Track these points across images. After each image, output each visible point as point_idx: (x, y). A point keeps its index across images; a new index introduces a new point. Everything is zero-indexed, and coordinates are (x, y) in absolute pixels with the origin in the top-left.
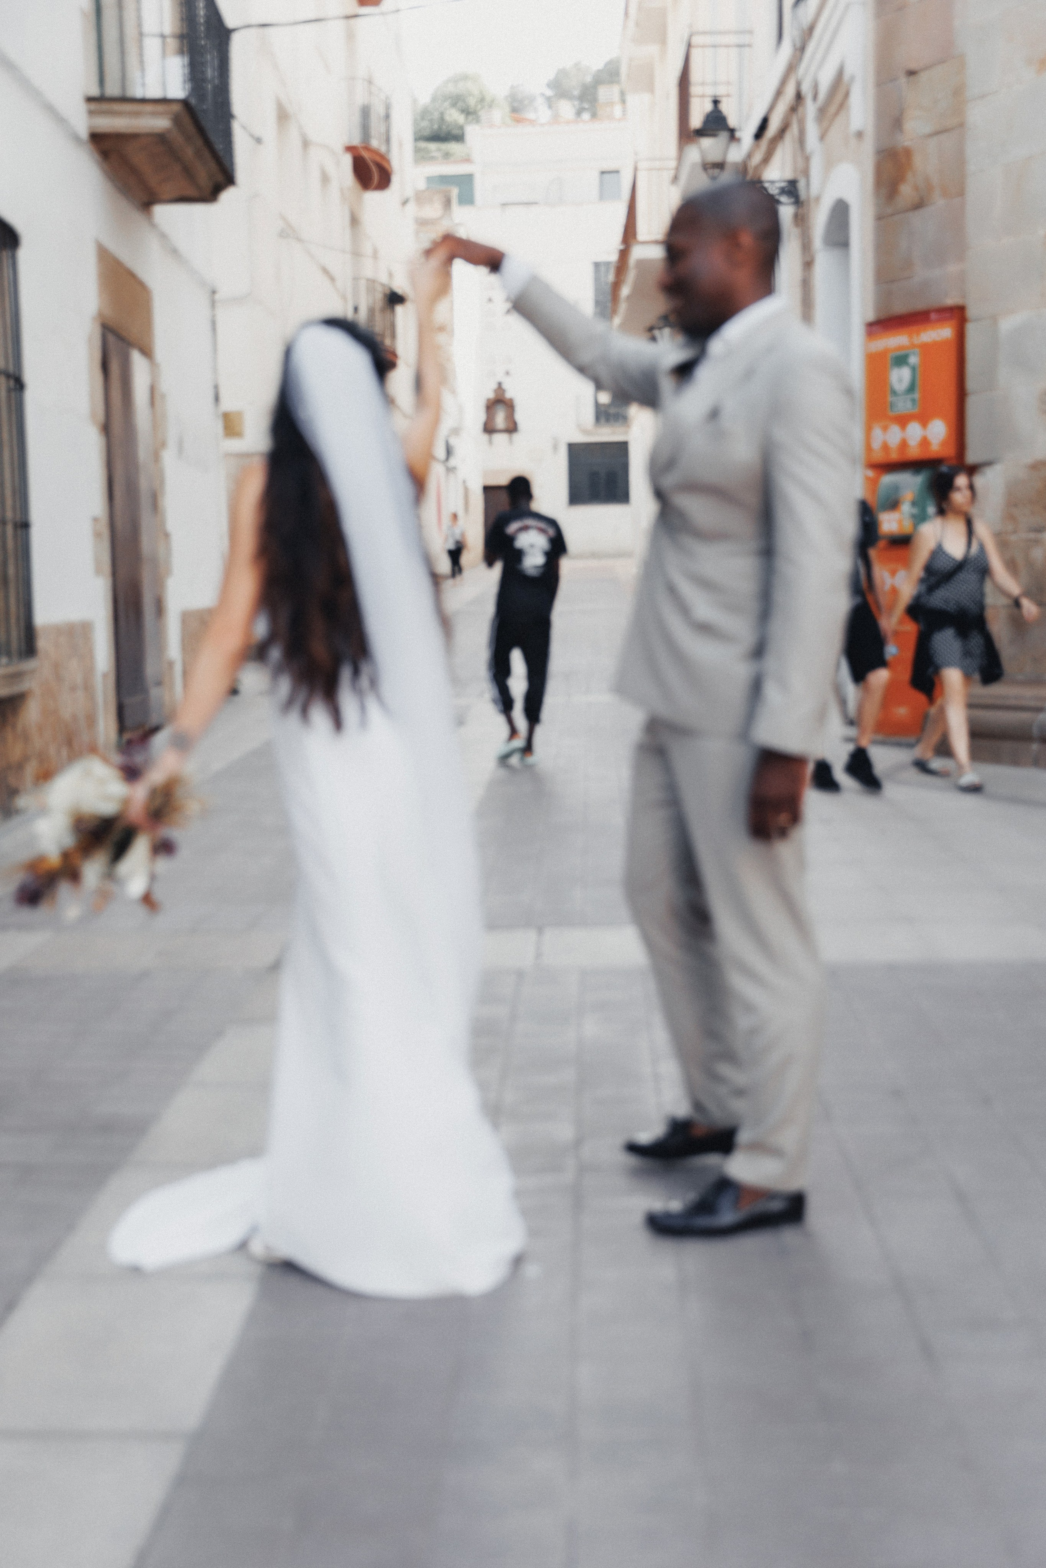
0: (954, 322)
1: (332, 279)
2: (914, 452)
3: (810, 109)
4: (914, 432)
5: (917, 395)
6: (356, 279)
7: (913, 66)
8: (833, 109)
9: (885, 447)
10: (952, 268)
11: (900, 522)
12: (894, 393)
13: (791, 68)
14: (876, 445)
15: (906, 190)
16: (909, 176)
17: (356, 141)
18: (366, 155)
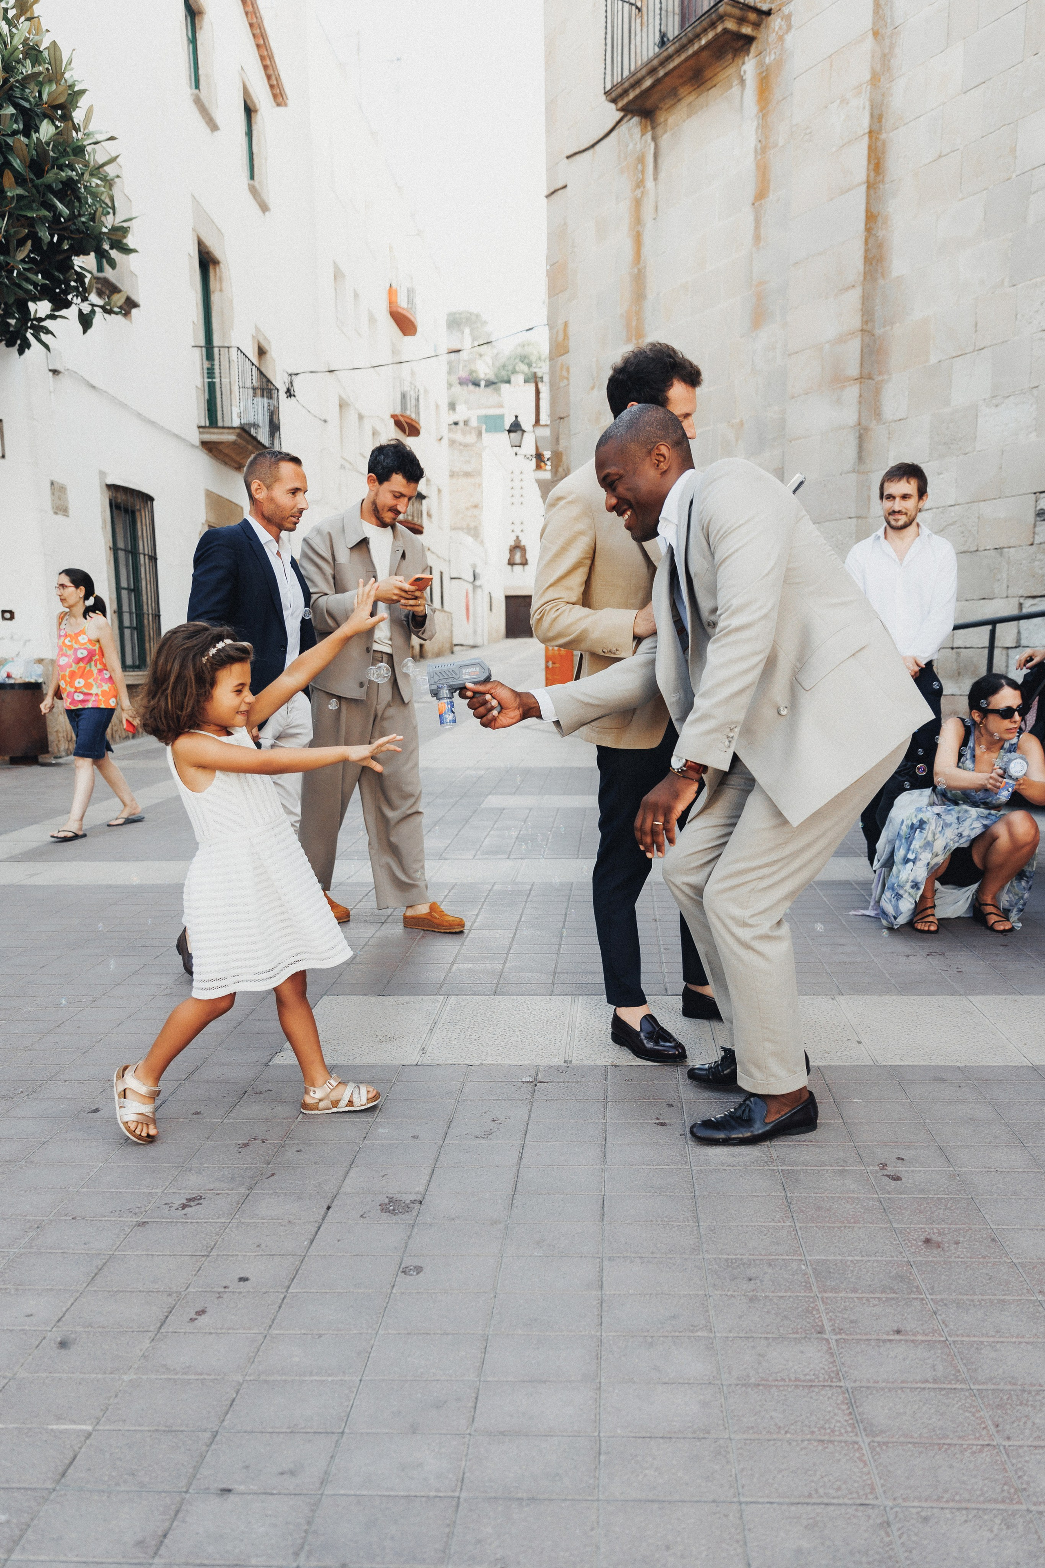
7: (562, 416)
15: (560, 469)
17: (398, 412)
18: (402, 419)
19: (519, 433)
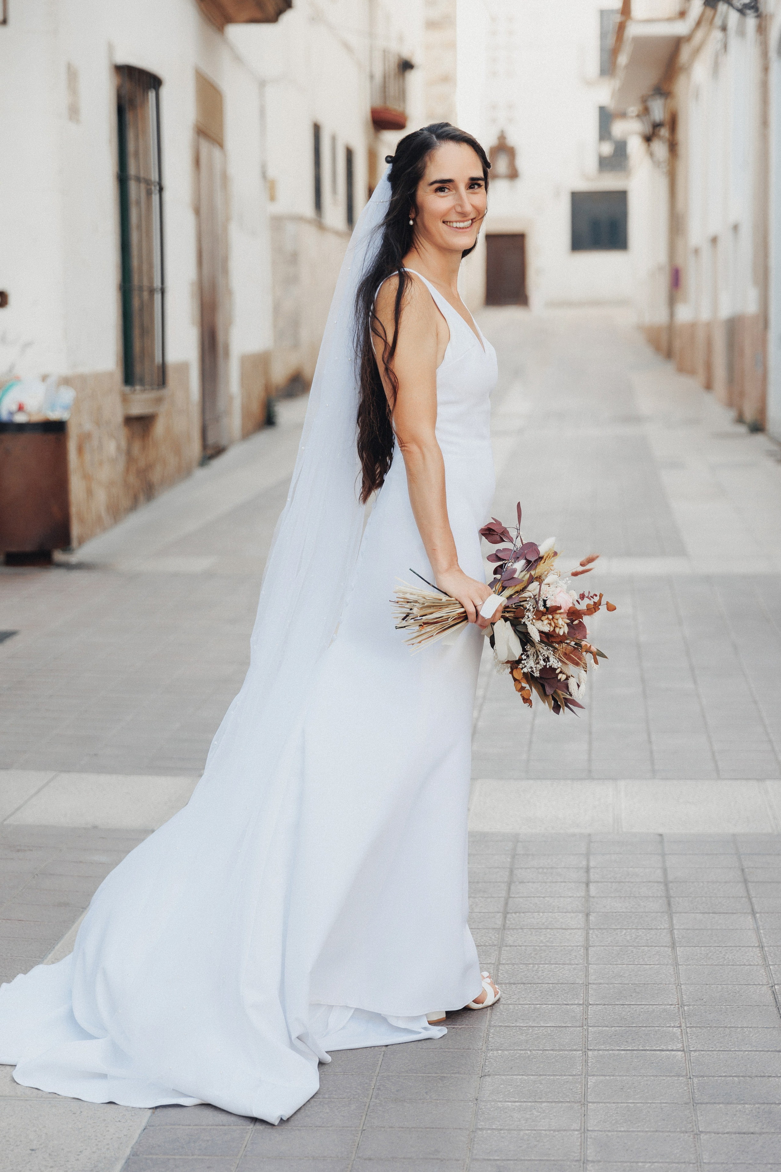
1: (351, 51)
6: (372, 49)
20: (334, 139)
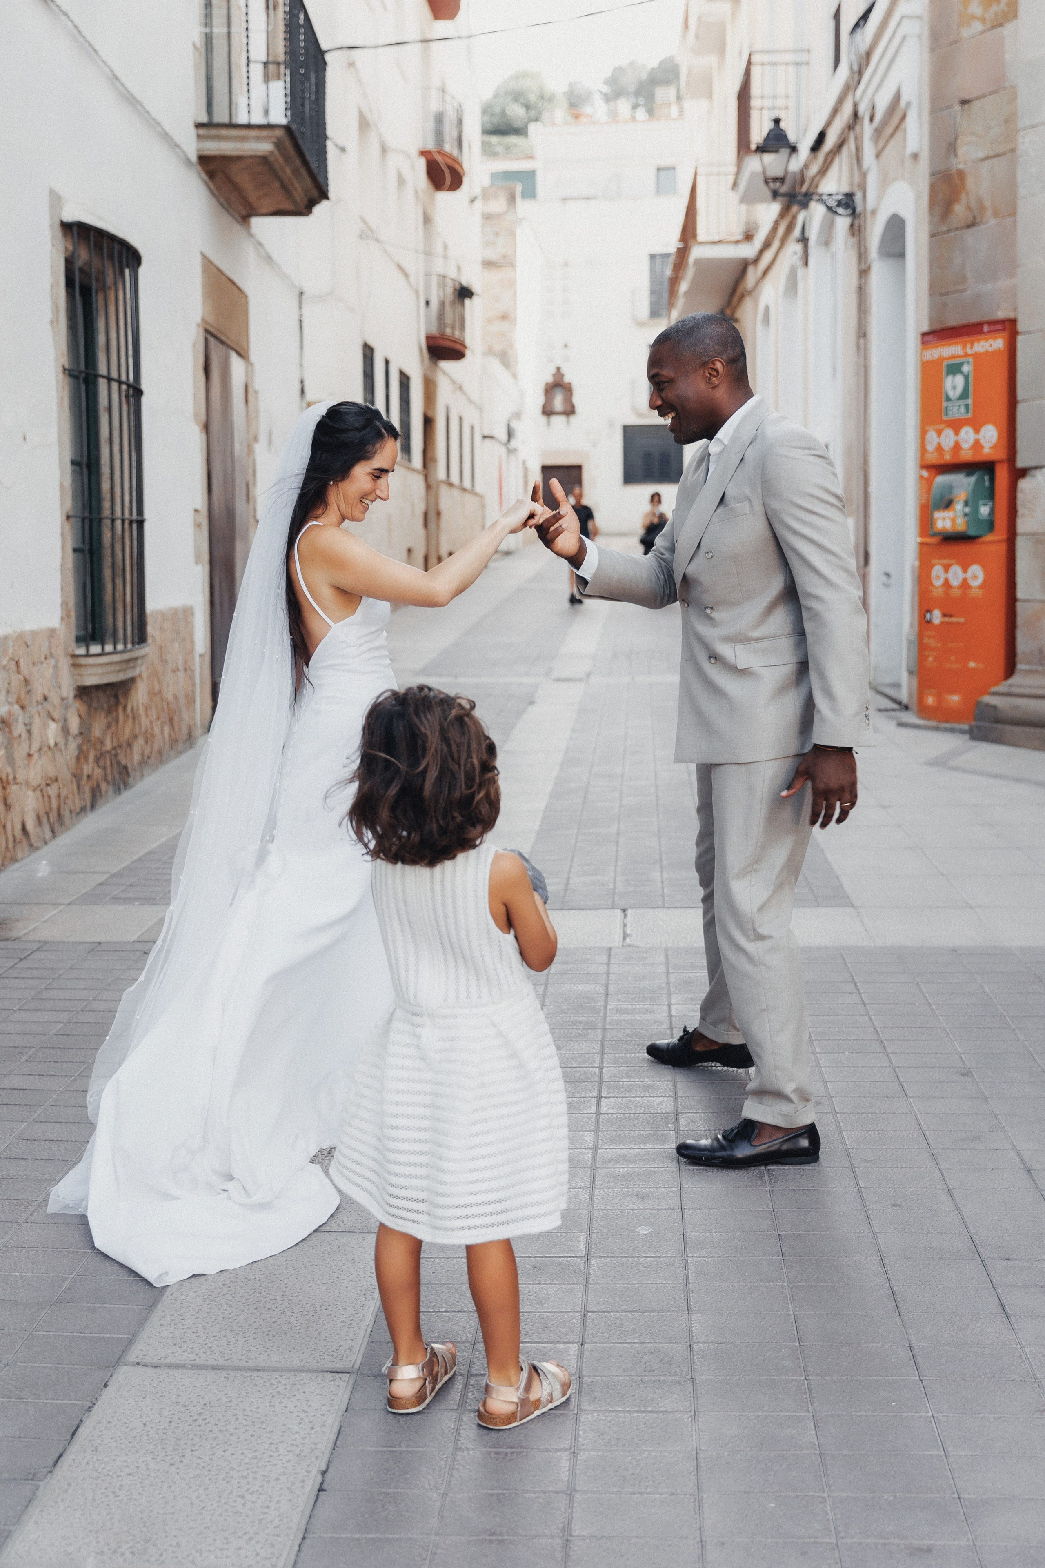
0: (1005, 334)
1: (406, 275)
2: (966, 455)
3: (867, 129)
4: (967, 436)
5: (970, 401)
6: (428, 275)
7: (966, 97)
8: (889, 130)
9: (939, 448)
10: (1003, 283)
11: (953, 520)
12: (948, 399)
13: (849, 88)
14: (930, 447)
15: (959, 209)
16: (963, 196)
17: (430, 146)
18: (439, 158)
19: (785, 152)
20: (387, 362)
